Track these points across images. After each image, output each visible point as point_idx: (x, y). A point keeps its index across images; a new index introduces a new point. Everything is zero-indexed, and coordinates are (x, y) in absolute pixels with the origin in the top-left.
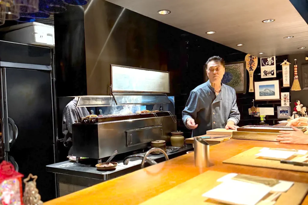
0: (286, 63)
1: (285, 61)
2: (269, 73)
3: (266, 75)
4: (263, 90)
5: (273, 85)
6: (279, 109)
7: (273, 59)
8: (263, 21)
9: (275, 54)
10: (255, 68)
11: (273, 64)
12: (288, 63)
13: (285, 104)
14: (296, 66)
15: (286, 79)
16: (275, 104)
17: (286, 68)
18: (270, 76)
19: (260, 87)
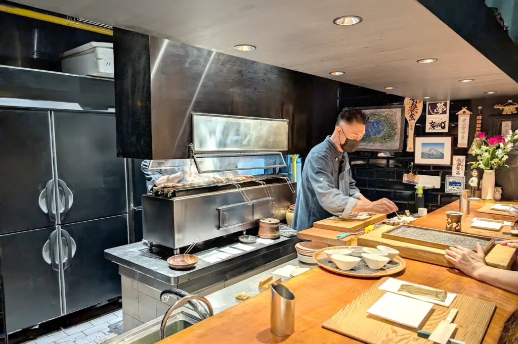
0: (464, 112)
1: (464, 109)
2: (437, 126)
3: (433, 127)
4: (426, 150)
5: (443, 144)
6: (449, 179)
7: (445, 105)
8: (418, 61)
9: (449, 98)
10: (417, 116)
11: (444, 112)
12: (468, 112)
13: (458, 173)
14: (480, 117)
15: (463, 137)
16: (443, 171)
17: (465, 120)
18: (438, 130)
19: (423, 144)
